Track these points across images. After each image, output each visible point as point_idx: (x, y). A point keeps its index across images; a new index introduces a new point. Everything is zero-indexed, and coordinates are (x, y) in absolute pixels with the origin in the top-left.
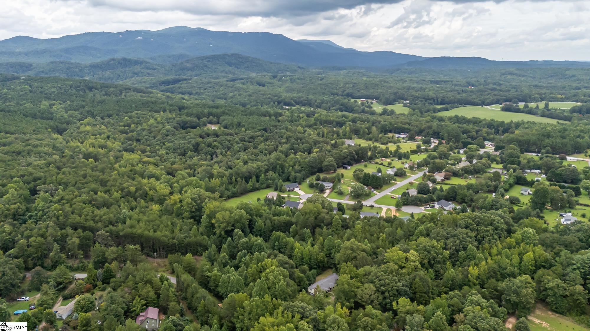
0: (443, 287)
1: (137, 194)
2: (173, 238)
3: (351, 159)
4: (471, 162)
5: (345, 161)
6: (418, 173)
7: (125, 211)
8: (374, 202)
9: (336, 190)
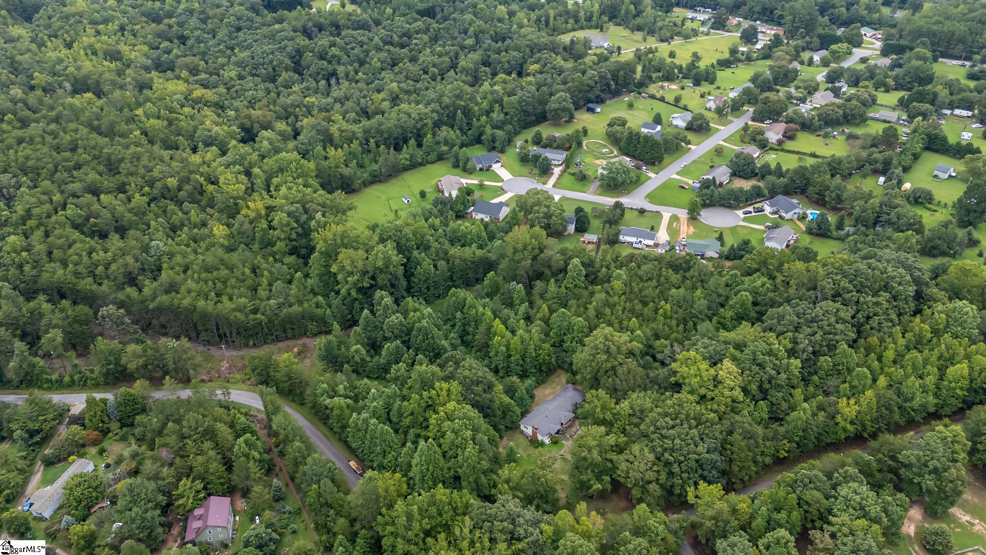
0: (785, 441)
1: (182, 194)
2: (255, 311)
3: (603, 91)
4: (836, 92)
5: (591, 96)
6: (732, 122)
7: (159, 244)
8: (647, 197)
9: (572, 170)
